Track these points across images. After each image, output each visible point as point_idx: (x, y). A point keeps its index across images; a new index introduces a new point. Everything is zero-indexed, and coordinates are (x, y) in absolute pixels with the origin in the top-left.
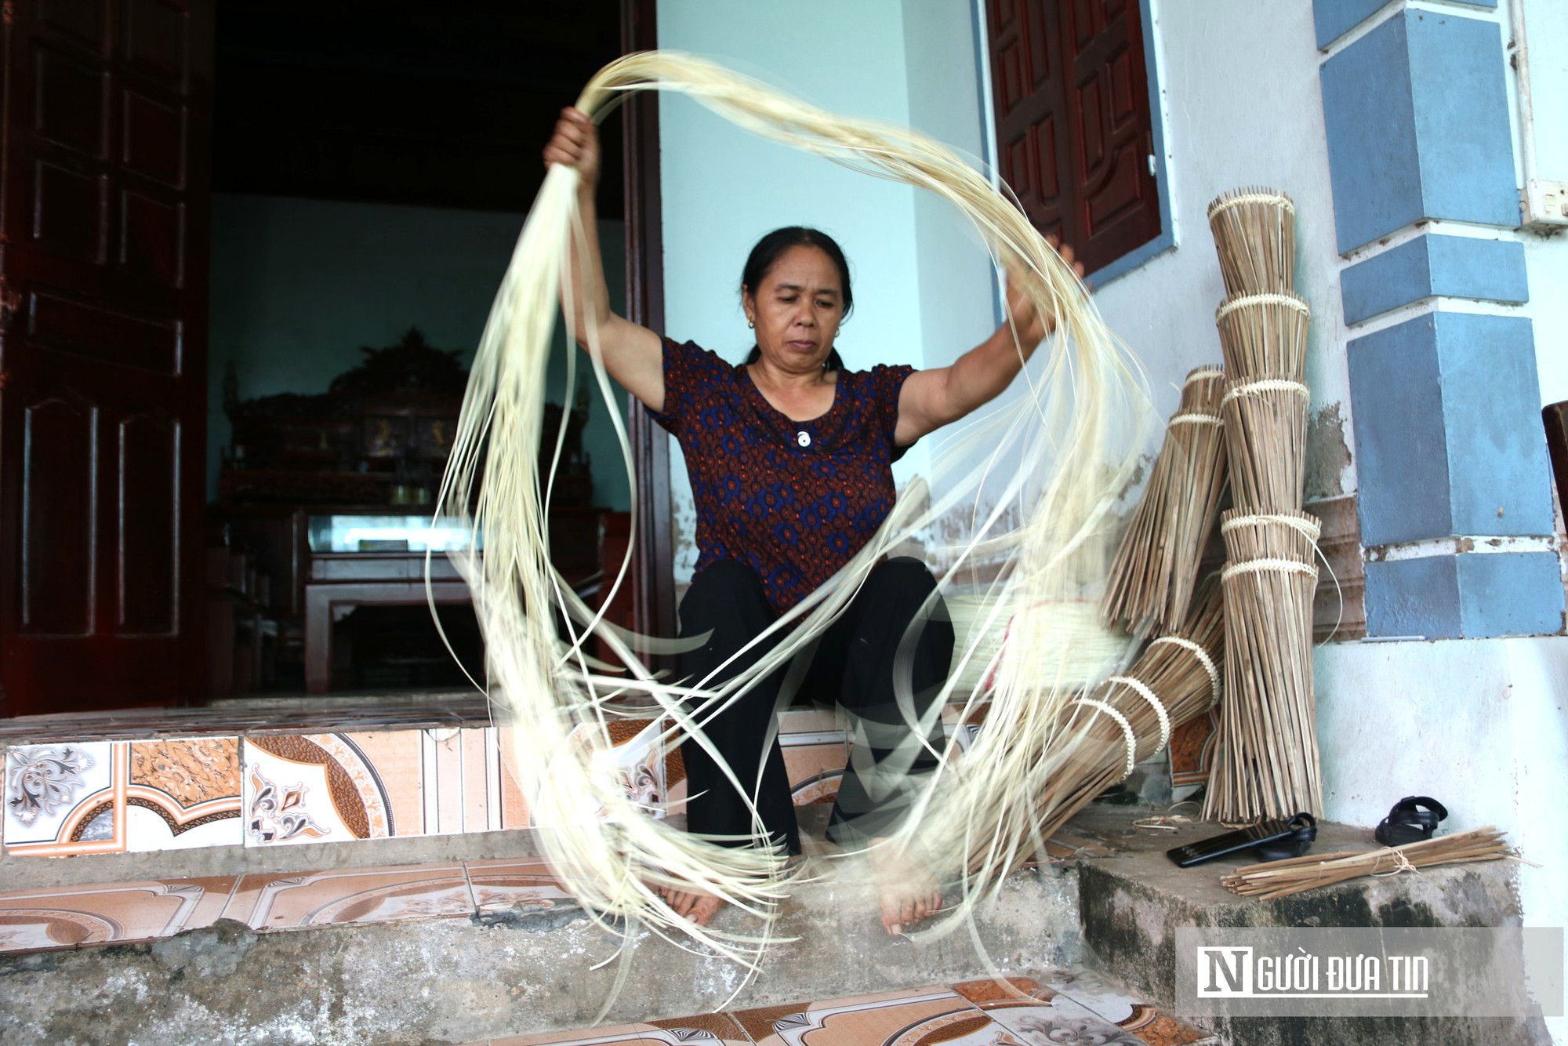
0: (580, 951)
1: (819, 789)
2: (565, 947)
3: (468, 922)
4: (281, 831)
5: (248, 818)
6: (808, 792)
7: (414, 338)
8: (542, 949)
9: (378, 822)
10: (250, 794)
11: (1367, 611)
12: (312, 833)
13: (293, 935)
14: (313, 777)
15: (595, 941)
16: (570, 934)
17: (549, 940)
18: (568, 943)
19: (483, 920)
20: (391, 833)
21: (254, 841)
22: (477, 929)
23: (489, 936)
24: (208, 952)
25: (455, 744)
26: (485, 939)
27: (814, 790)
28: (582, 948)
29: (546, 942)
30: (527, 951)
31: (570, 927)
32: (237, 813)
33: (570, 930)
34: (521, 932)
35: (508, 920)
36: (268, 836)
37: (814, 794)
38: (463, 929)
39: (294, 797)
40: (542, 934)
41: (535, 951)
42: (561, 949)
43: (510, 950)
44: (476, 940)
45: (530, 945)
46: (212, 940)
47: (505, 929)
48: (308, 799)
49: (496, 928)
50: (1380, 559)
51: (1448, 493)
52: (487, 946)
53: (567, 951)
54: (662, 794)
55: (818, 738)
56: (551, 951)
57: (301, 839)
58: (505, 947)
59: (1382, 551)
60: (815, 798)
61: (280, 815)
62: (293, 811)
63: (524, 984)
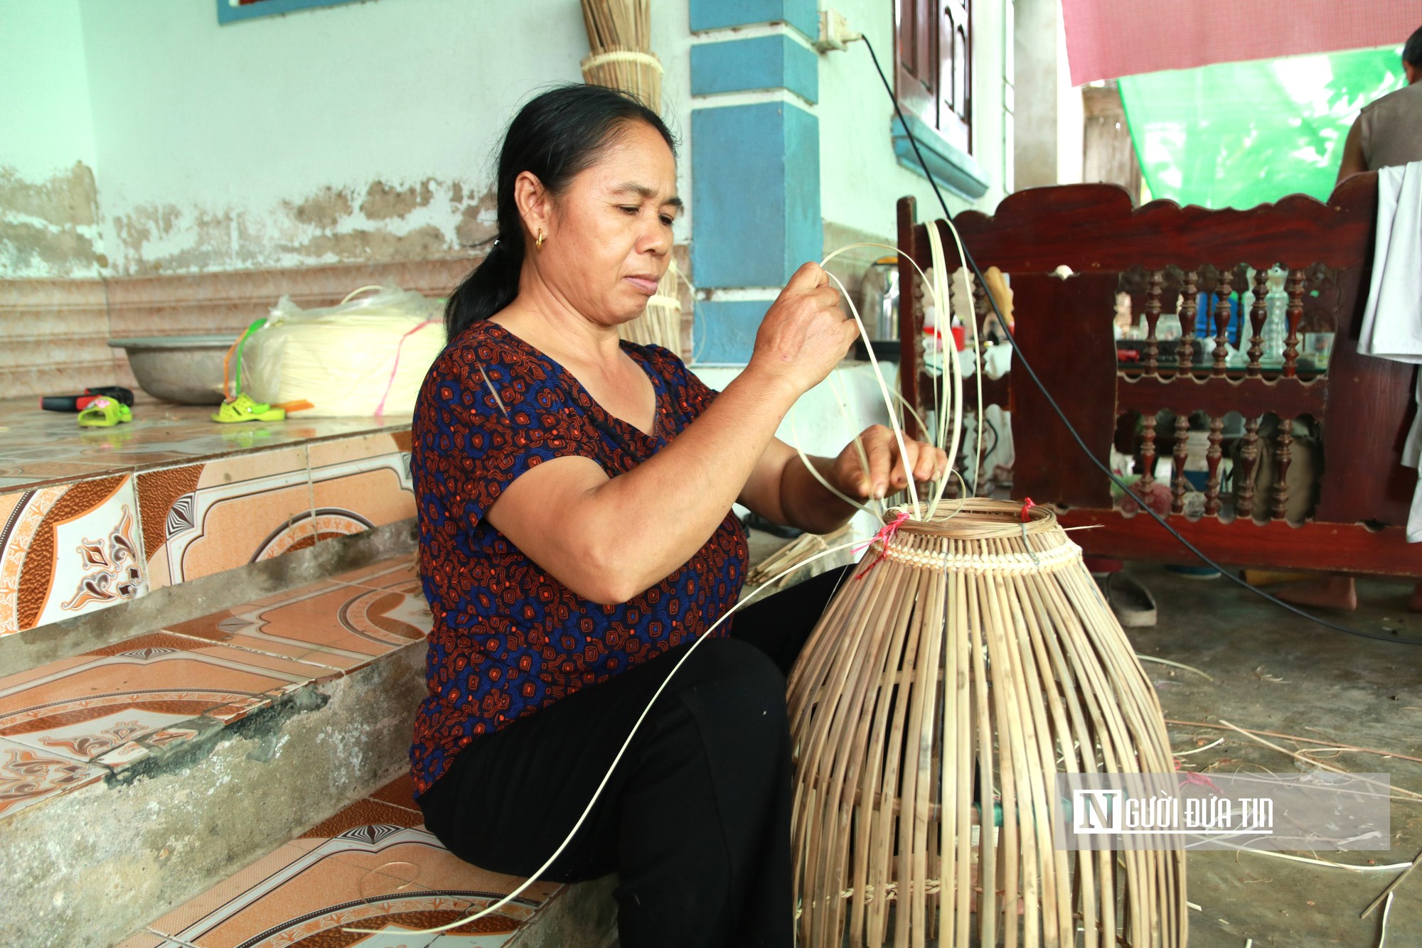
0: (226, 779)
1: (290, 537)
2: (211, 780)
3: (102, 786)
6: (281, 541)
8: (187, 791)
11: (695, 341)
15: (240, 763)
16: (215, 763)
17: (194, 778)
18: (214, 775)
19: (120, 777)
22: (114, 792)
23: (128, 796)
26: (126, 799)
27: (286, 538)
28: (228, 775)
29: (191, 781)
30: (172, 799)
31: (214, 755)
33: (215, 759)
34: (164, 778)
35: (148, 767)
37: (286, 543)
38: (97, 798)
40: (186, 772)
41: (180, 797)
42: (207, 784)
43: (154, 805)
44: (114, 807)
45: (175, 791)
47: (146, 780)
49: (136, 782)
50: (708, 297)
51: (783, 251)
52: (127, 808)
53: (214, 785)
54: (142, 567)
55: (285, 479)
56: (198, 791)
58: (147, 804)
59: (709, 292)
60: (287, 546)
63: (171, 841)
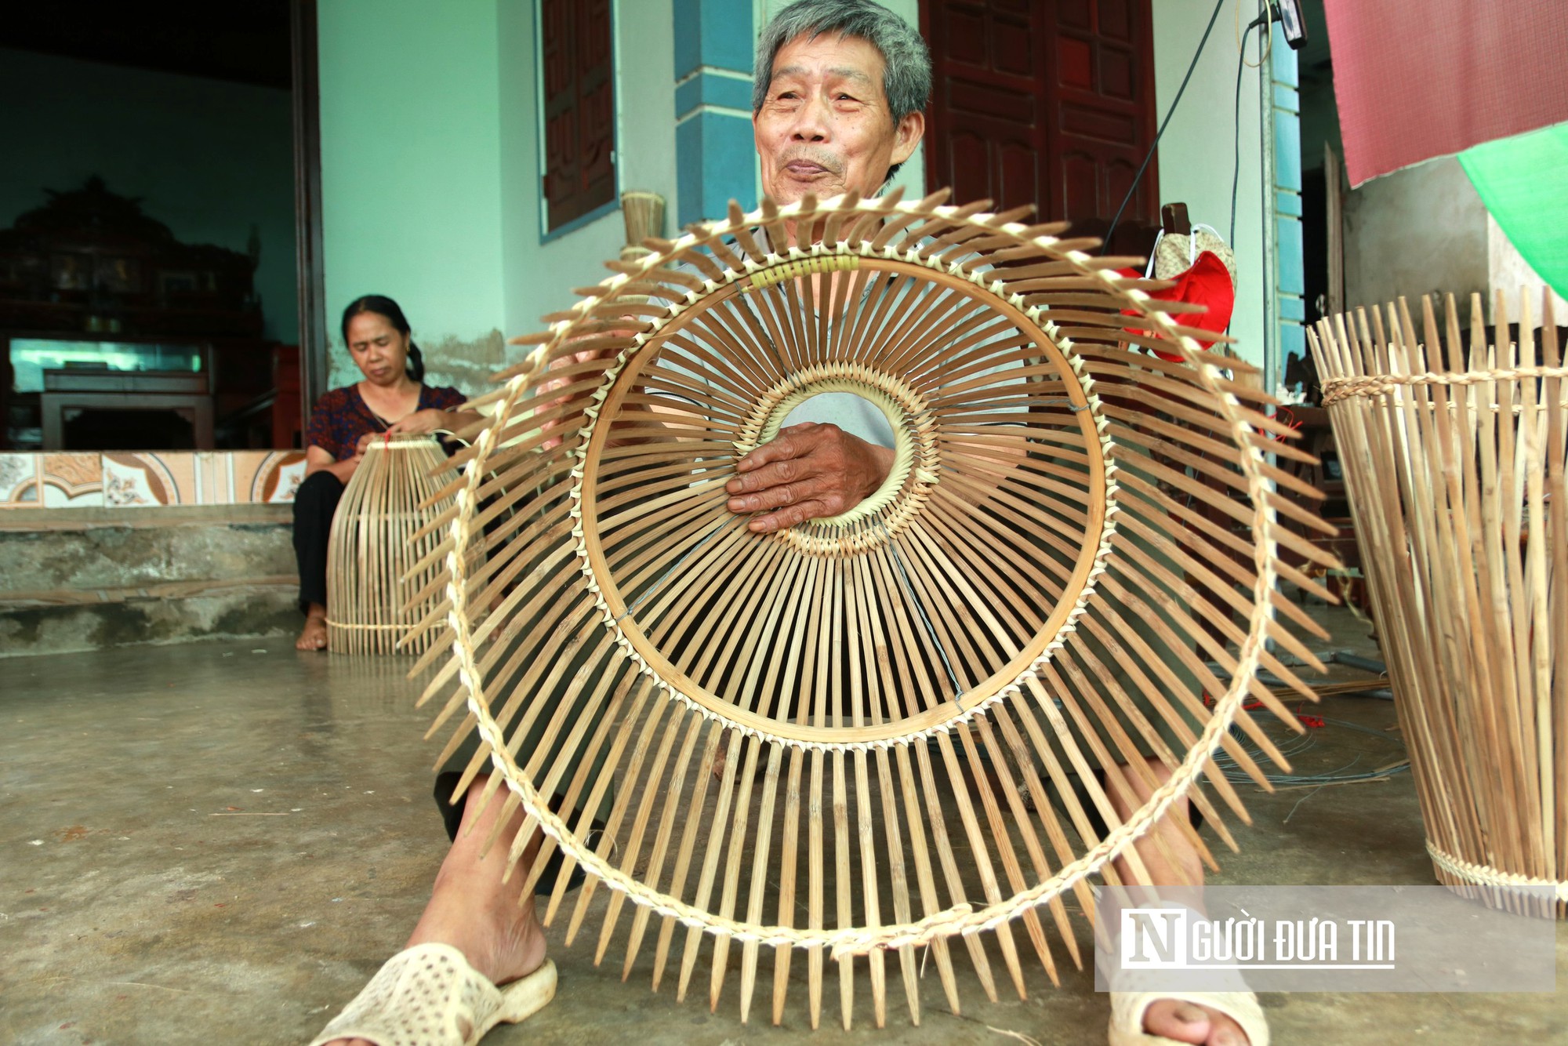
2: (271, 541)
3: (227, 528)
4: (123, 500)
5: (106, 493)
7: (95, 185)
9: (173, 497)
10: (106, 481)
12: (139, 501)
13: (148, 531)
14: (139, 476)
16: (273, 535)
20: (179, 501)
21: (109, 505)
22: (233, 532)
23: (237, 535)
24: (110, 536)
25: (211, 460)
26: (235, 535)
28: (279, 541)
29: (264, 537)
30: (254, 542)
31: (273, 532)
32: (100, 491)
34: (252, 534)
35: (246, 528)
36: (117, 502)
38: (225, 531)
39: (130, 484)
40: (261, 534)
41: (258, 542)
42: (269, 542)
43: (247, 540)
44: (230, 536)
45: (257, 539)
46: (112, 531)
47: (244, 531)
48: (137, 485)
49: (239, 531)
52: (236, 539)
56: (265, 542)
57: (134, 504)
61: (122, 492)
62: (130, 491)
63: (253, 556)
